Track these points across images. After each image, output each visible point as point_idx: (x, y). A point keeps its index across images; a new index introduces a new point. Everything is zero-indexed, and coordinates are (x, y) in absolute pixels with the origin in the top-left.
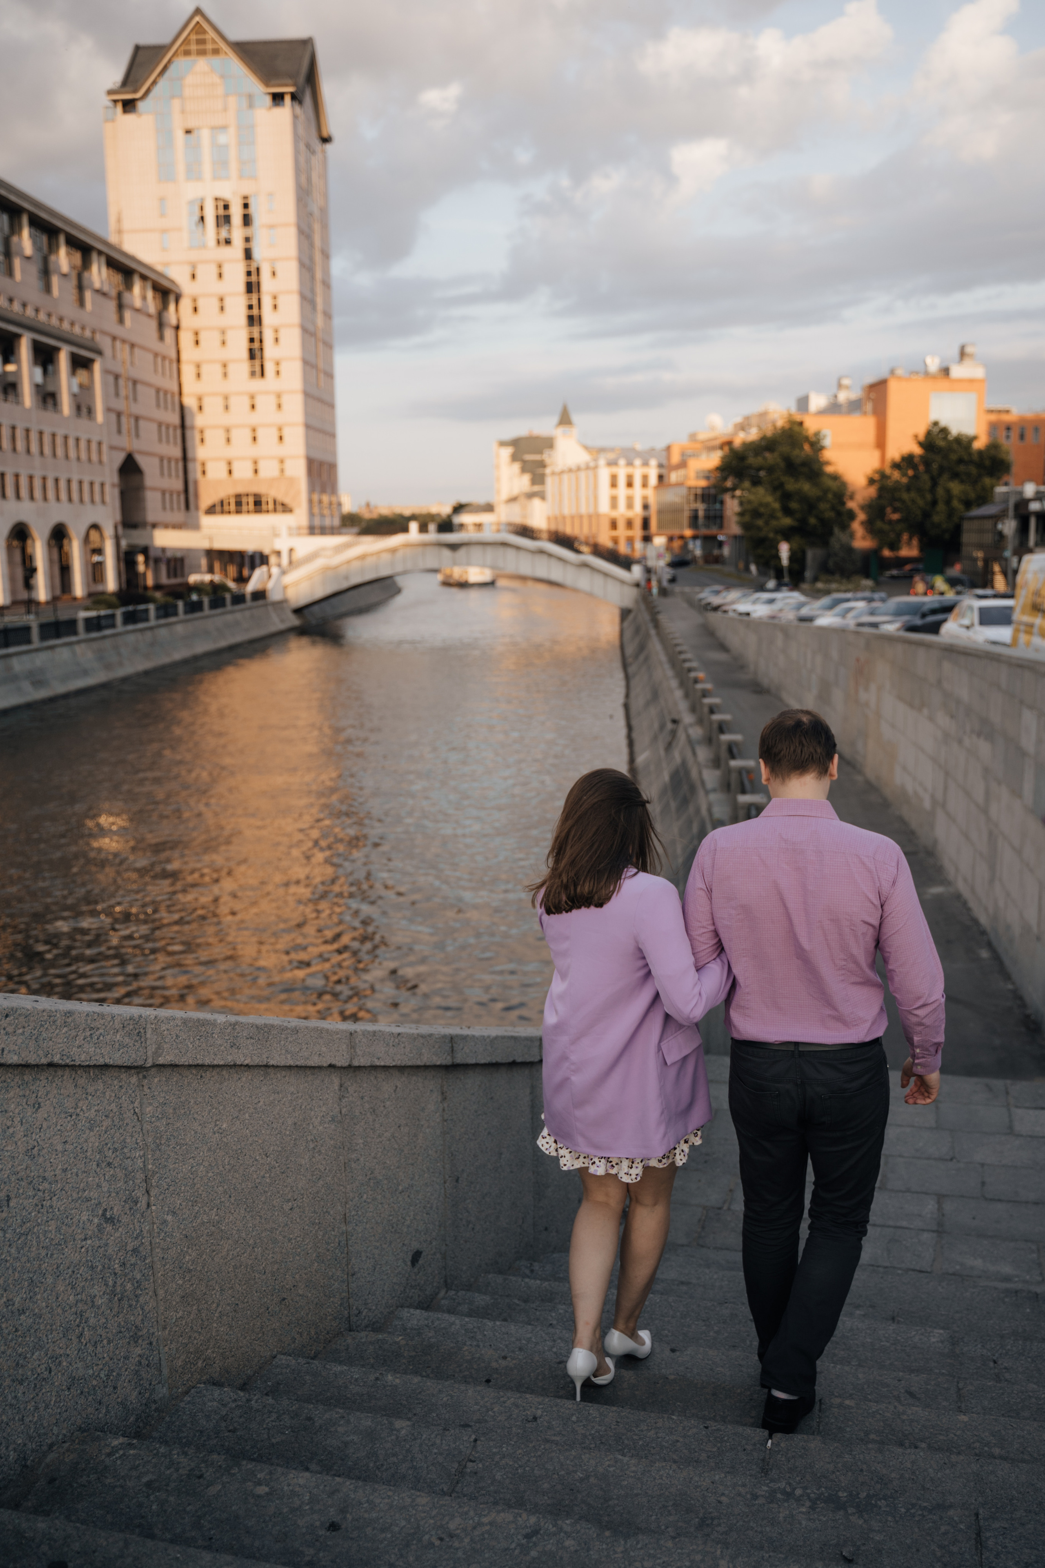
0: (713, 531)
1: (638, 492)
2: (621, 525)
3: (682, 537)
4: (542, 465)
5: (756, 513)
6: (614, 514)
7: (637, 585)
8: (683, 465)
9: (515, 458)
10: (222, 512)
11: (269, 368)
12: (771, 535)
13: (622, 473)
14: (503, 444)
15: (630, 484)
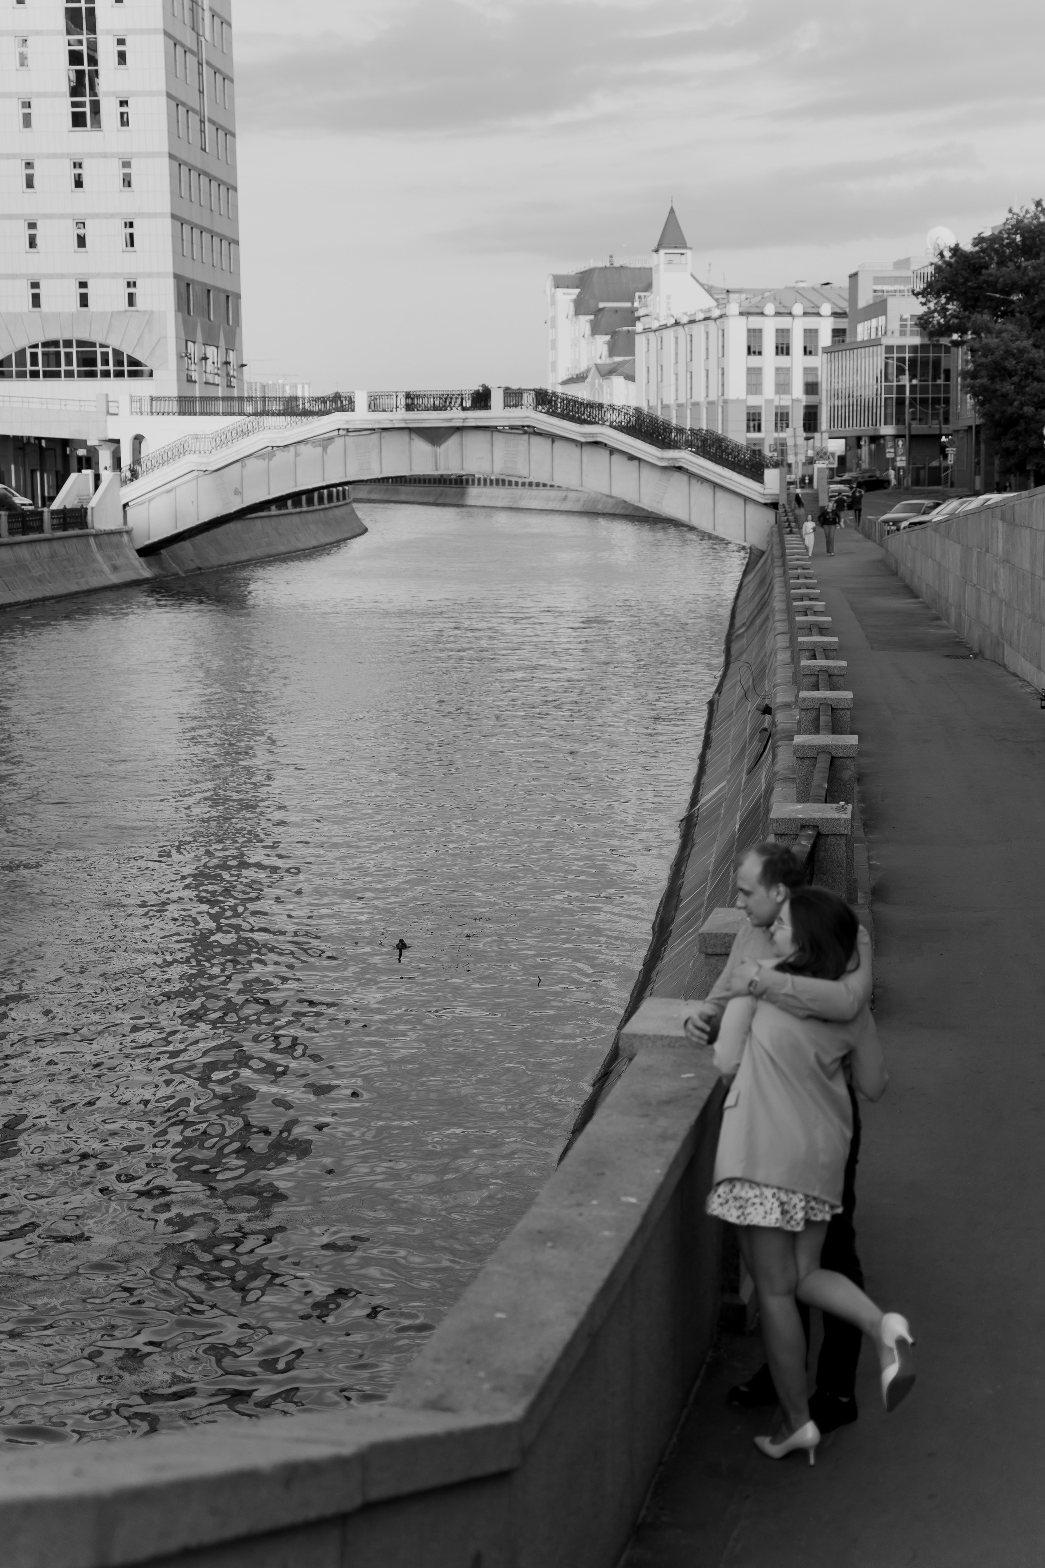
0: (930, 427)
1: (797, 361)
2: (768, 421)
3: (875, 439)
4: (632, 317)
5: (999, 371)
6: (754, 401)
7: (774, 506)
8: (879, 308)
9: (580, 307)
10: (21, 375)
11: (109, 110)
12: (1028, 410)
13: (769, 327)
14: (560, 282)
15: (783, 349)
